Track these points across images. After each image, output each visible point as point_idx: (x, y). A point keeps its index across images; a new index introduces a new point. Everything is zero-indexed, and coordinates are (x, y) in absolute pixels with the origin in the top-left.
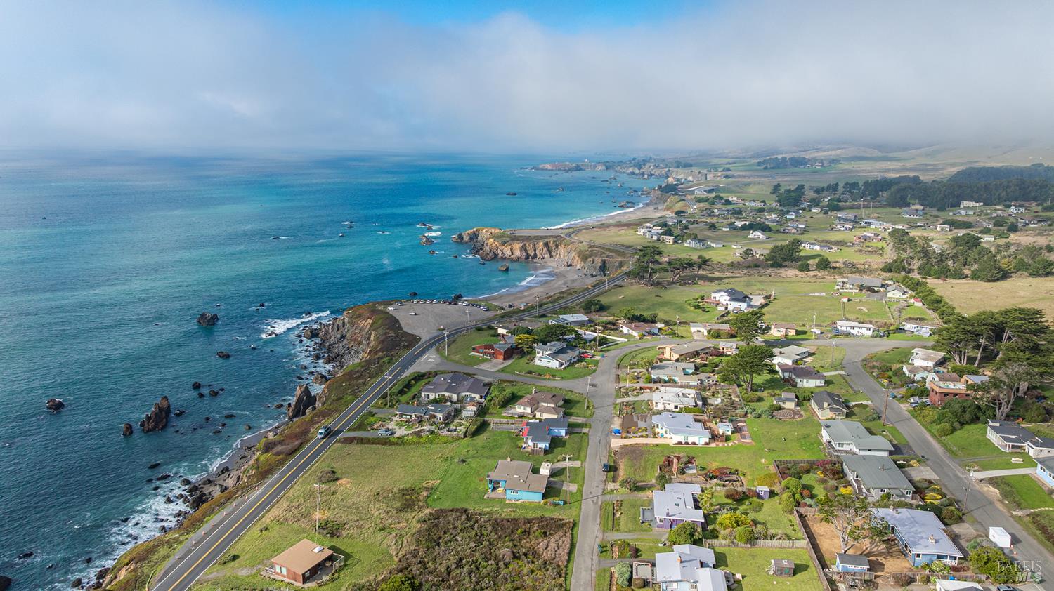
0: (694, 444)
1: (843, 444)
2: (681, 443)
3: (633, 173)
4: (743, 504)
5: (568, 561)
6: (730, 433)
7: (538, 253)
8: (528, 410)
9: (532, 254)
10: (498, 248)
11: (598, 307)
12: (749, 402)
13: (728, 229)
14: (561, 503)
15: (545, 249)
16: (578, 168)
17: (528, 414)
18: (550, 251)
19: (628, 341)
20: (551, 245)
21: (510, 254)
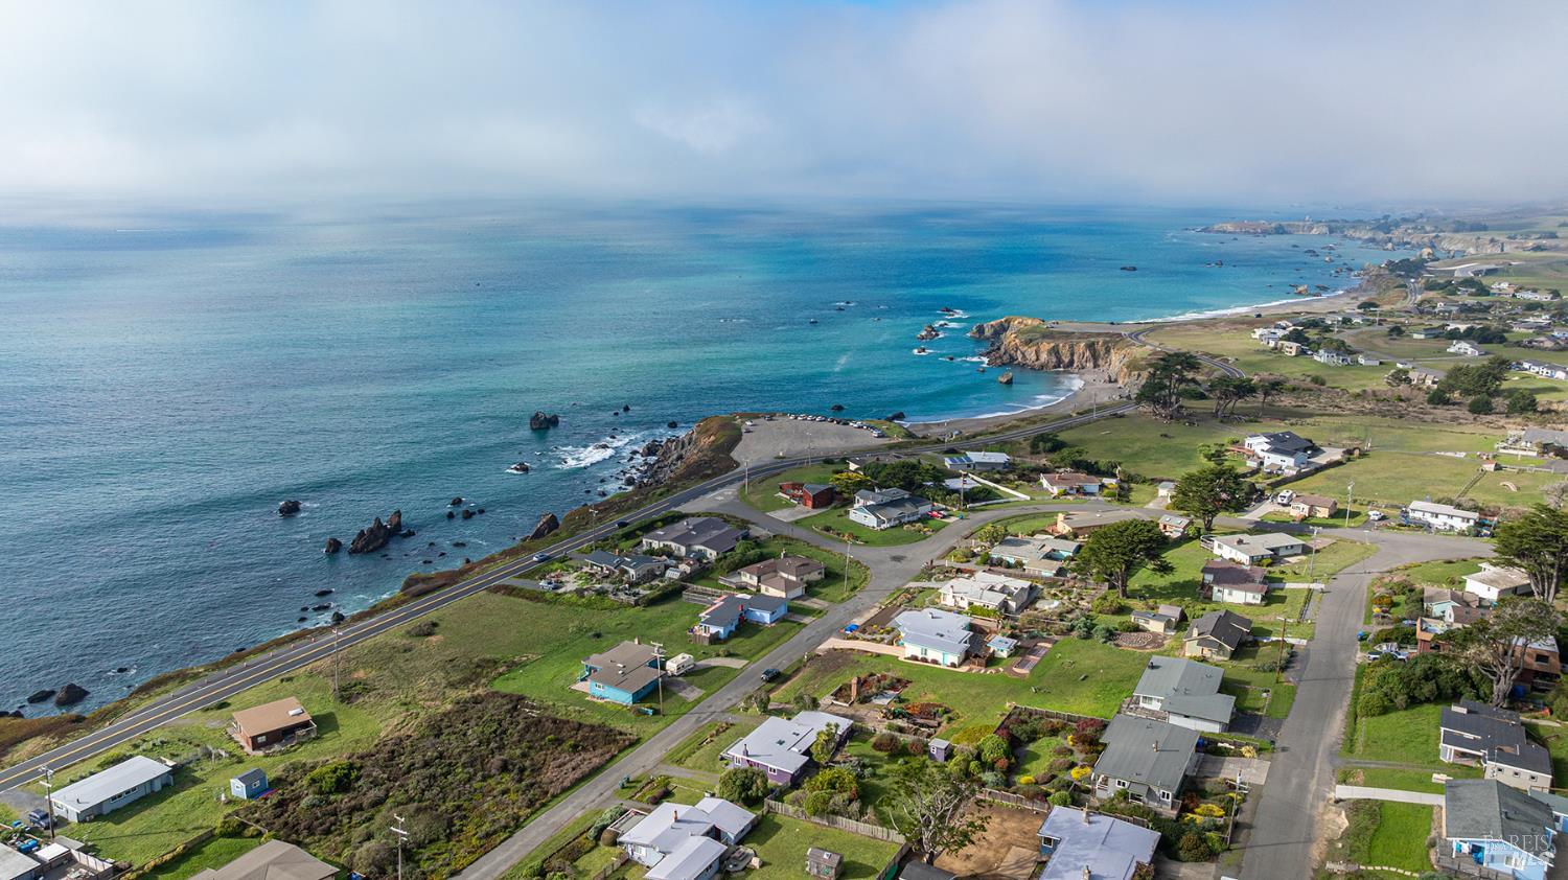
0: (935, 662)
1: (1151, 699)
2: (915, 658)
3: (1372, 240)
4: (896, 762)
5: (565, 790)
6: (1004, 654)
7: (1075, 358)
8: (754, 581)
9: (1067, 360)
10: (1017, 349)
11: (1049, 445)
12: (1100, 612)
13: (1422, 337)
14: (650, 712)
15: (1088, 354)
16: (1280, 230)
17: (752, 586)
18: (1095, 357)
19: (1031, 499)
20: (1100, 348)
21: (1034, 358)
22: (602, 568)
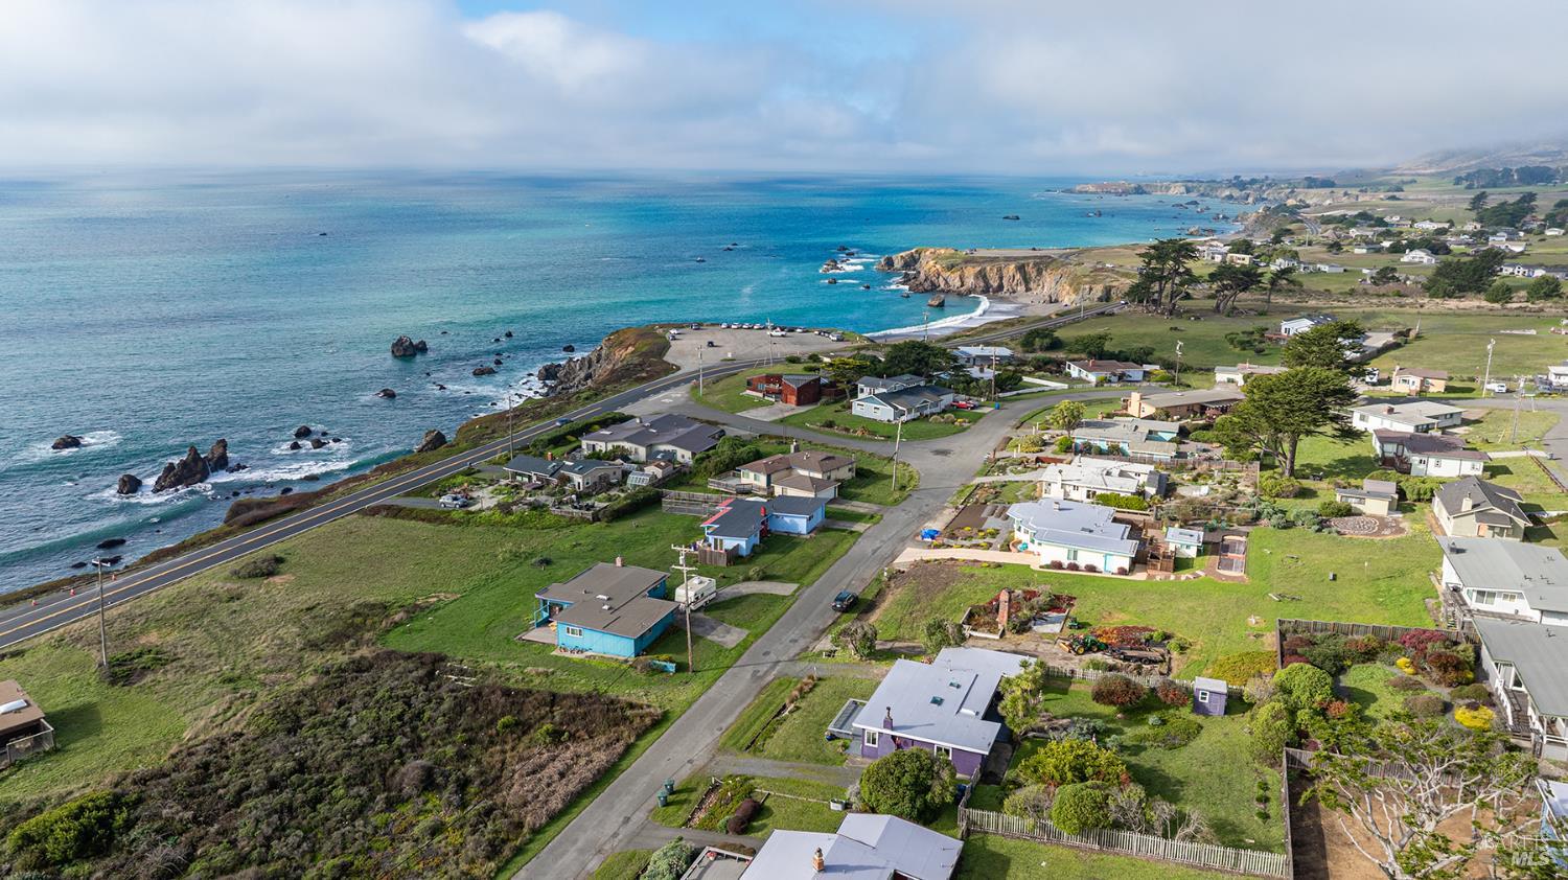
0: (1091, 569)
1: (1493, 595)
2: (1058, 565)
3: (1230, 197)
5: (554, 817)
6: (1192, 552)
8: (762, 481)
9: (995, 285)
11: (1047, 341)
12: (1277, 496)
13: (1365, 251)
14: (671, 667)
16: (1139, 191)
17: (760, 488)
19: (1069, 388)
21: (959, 284)
22: (530, 477)
